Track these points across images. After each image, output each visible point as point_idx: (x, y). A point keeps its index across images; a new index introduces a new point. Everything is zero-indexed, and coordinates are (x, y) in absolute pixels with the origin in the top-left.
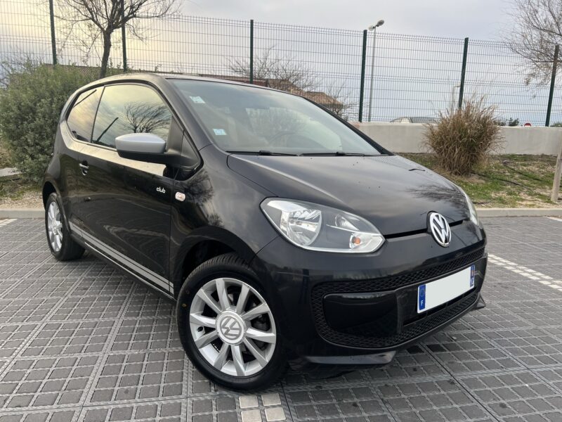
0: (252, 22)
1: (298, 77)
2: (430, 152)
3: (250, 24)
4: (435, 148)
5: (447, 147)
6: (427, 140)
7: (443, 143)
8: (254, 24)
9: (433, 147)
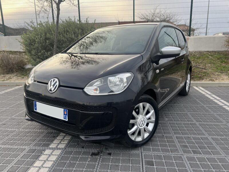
6: (227, 43)
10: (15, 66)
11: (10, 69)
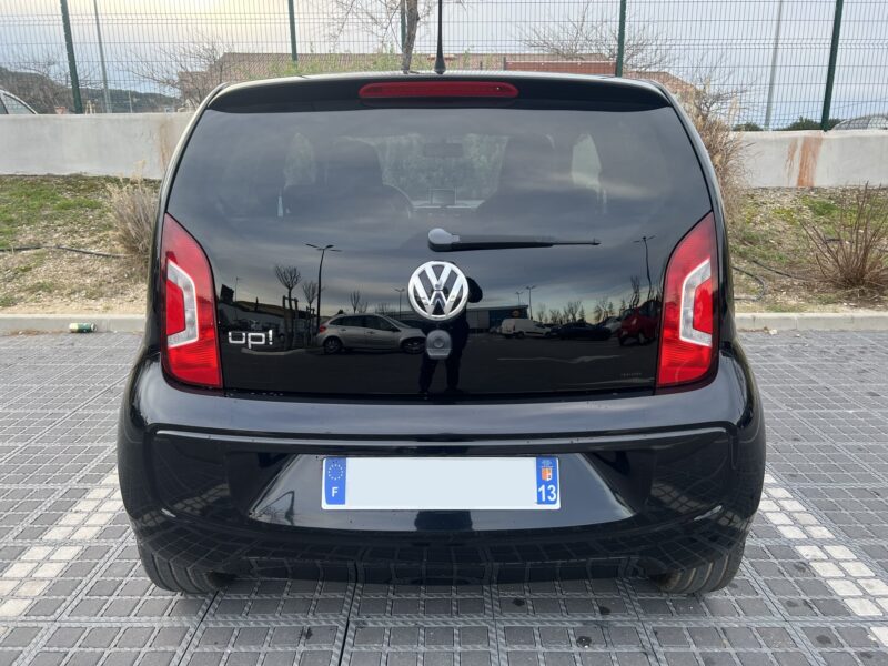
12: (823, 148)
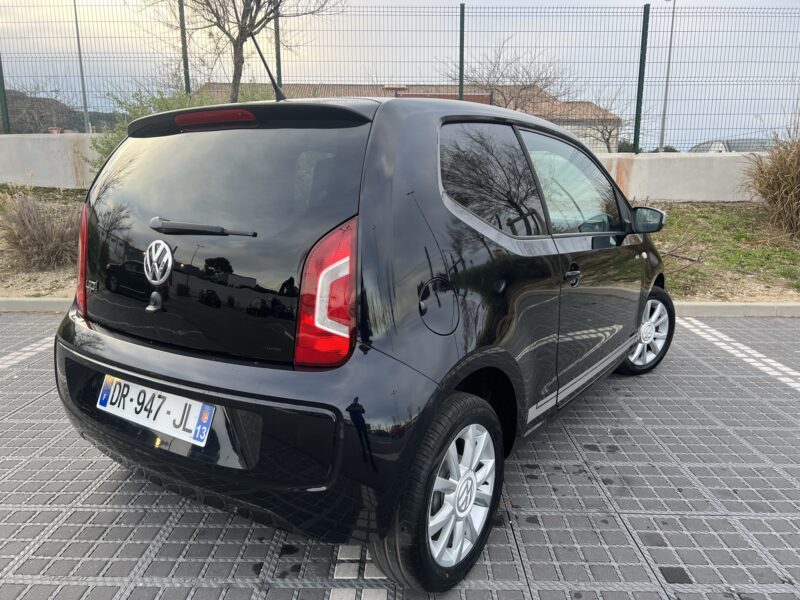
0: (462, 6)
1: (548, 82)
2: (755, 199)
3: (459, 10)
4: (765, 195)
5: (786, 193)
6: (750, 180)
7: (779, 185)
8: (466, 10)
9: (760, 192)
10: (70, 243)
11: (53, 253)
12: (635, 167)
